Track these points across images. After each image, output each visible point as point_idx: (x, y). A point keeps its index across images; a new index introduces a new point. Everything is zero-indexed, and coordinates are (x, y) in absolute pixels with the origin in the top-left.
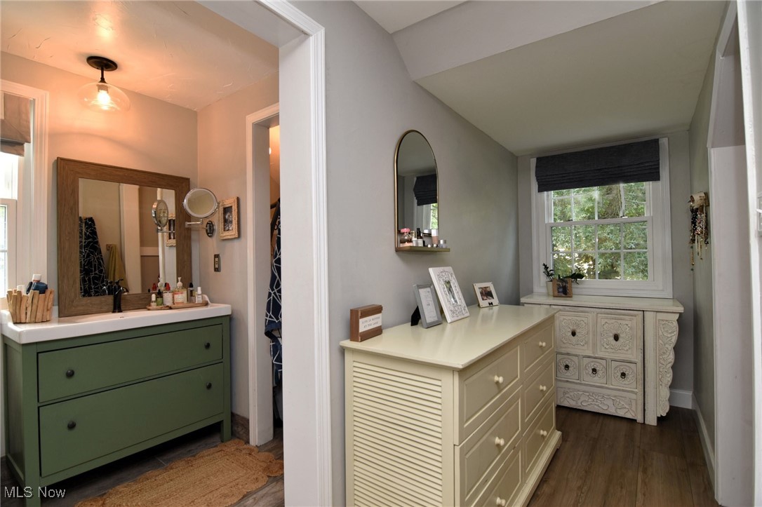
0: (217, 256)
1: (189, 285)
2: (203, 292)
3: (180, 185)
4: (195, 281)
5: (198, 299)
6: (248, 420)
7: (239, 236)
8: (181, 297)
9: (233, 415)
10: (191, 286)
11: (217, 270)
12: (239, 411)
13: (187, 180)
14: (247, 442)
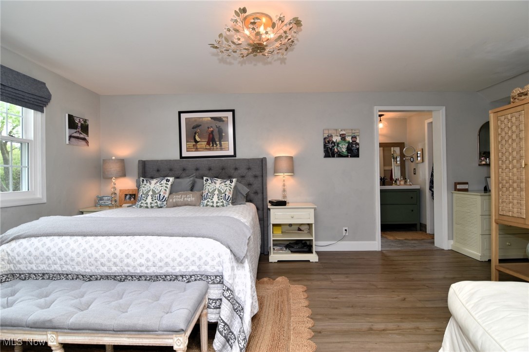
0: (414, 169)
1: (405, 179)
2: (410, 182)
3: (401, 145)
4: (407, 177)
5: (408, 183)
6: (426, 225)
7: (423, 162)
8: (402, 183)
9: (421, 224)
10: (406, 179)
11: (415, 174)
12: (423, 222)
13: (404, 143)
14: (426, 232)
